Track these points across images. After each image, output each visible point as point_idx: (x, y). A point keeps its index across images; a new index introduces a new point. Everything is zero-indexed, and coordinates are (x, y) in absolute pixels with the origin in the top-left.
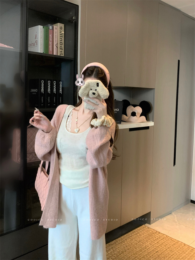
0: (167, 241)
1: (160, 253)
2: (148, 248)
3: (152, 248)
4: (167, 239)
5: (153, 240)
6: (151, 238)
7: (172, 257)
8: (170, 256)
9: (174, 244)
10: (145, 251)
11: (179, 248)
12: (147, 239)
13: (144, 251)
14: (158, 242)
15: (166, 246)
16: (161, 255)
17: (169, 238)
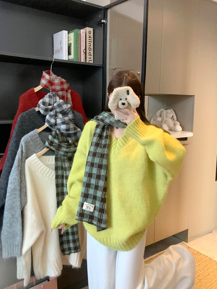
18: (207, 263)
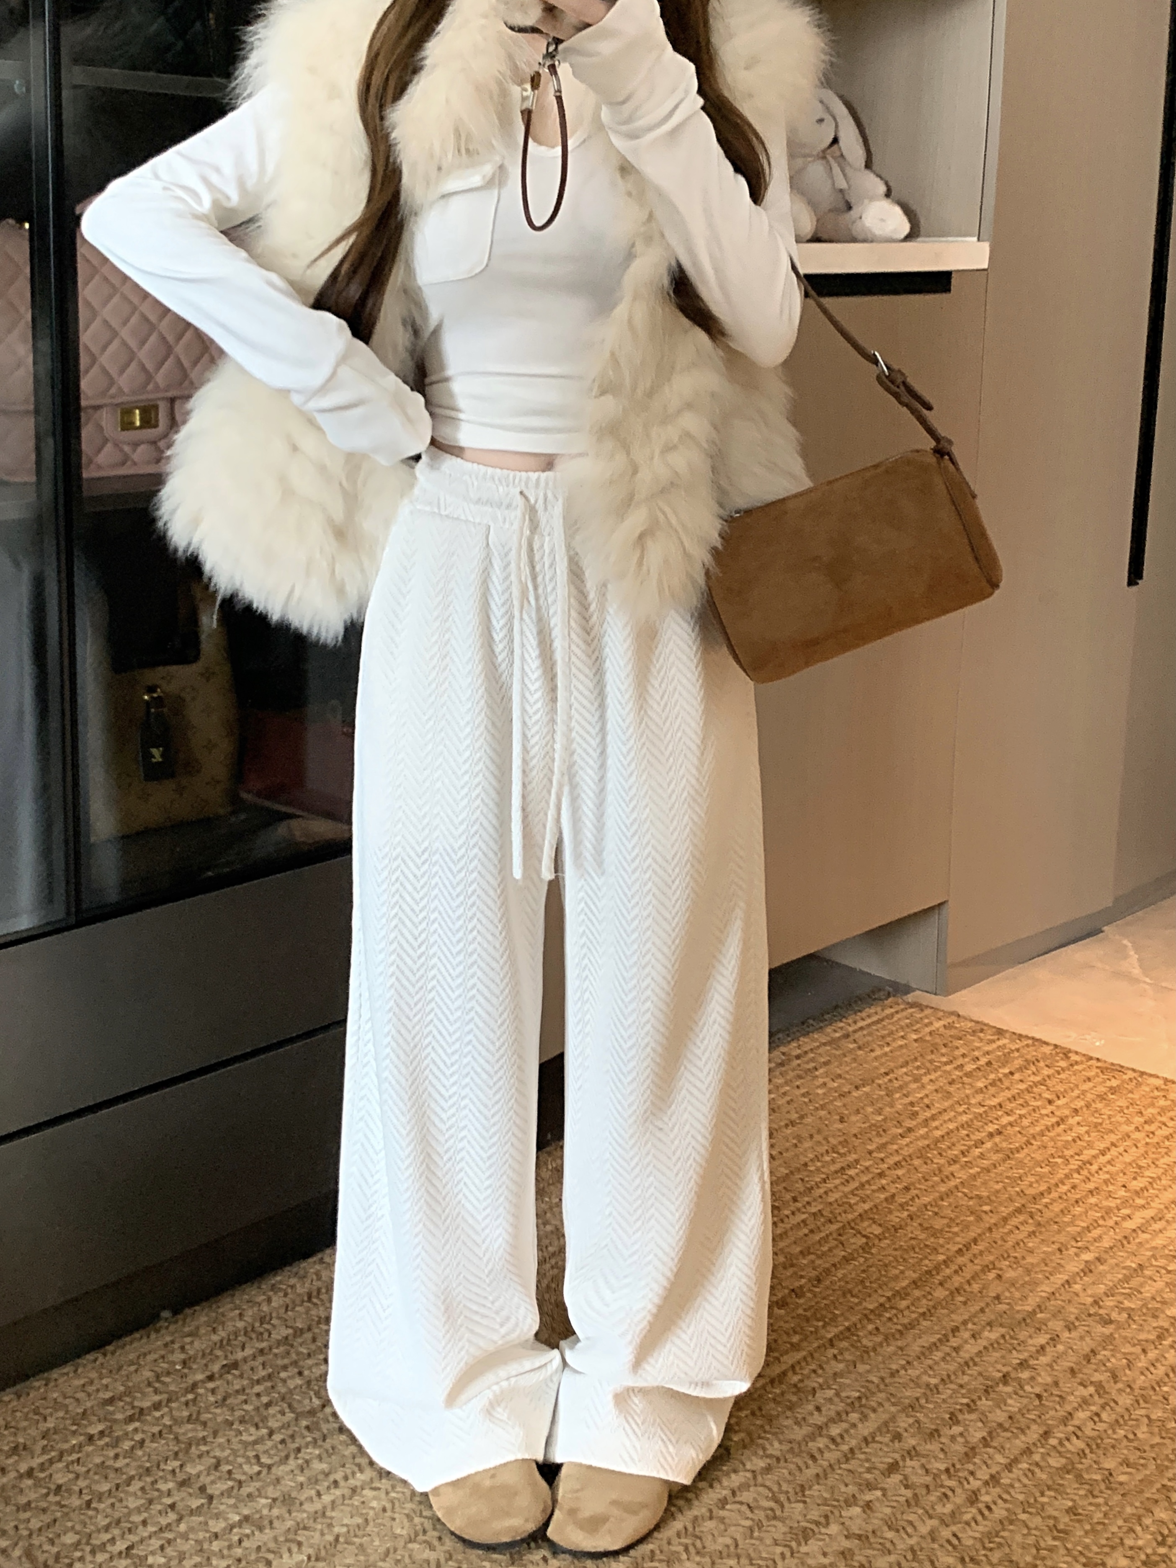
0: (1063, 1076)
1: (1020, 1140)
2: (928, 1114)
3: (960, 1114)
4: (1063, 1064)
5: (957, 1073)
6: (944, 1059)
7: (1103, 1159)
8: (1087, 1154)
9: (1113, 1090)
10: (910, 1130)
11: (1151, 1110)
12: (918, 1068)
13: (900, 1131)
14: (1000, 1080)
15: (1059, 1103)
16: (1026, 1151)
17: (1074, 1057)
18: (1046, 1072)
